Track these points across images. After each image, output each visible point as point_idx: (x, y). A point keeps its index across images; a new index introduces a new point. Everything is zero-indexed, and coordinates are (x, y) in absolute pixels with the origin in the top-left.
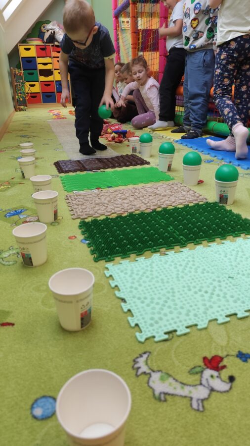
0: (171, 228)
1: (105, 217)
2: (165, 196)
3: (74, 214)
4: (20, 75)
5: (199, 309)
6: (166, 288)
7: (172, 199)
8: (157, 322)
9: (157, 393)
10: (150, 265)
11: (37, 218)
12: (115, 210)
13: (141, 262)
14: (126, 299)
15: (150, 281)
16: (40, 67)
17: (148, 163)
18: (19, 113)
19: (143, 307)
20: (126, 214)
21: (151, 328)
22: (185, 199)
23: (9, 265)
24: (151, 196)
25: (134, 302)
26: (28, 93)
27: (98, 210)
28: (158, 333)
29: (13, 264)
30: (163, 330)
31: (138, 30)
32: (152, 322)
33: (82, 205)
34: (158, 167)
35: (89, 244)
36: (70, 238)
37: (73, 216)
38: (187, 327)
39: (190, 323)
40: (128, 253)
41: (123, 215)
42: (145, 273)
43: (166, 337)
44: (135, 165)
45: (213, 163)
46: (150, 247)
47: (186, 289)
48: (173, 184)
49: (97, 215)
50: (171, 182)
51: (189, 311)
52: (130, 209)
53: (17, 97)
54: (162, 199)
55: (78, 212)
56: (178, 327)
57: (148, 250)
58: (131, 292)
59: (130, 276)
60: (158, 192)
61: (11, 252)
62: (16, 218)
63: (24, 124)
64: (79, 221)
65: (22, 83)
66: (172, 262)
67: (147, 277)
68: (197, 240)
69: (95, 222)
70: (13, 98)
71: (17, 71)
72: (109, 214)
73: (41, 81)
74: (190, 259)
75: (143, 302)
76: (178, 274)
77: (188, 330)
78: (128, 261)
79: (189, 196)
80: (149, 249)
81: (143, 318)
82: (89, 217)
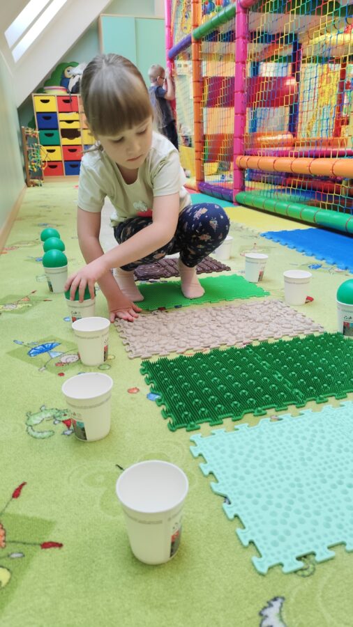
0: (280, 375)
1: (178, 356)
2: (262, 322)
3: (131, 351)
4: (34, 137)
5: (343, 514)
6: (288, 479)
7: (273, 326)
8: (282, 539)
10: (258, 437)
11: (77, 356)
12: (192, 344)
13: (243, 432)
14: (230, 497)
15: (262, 466)
16: (63, 125)
17: (228, 269)
18: (32, 189)
19: (257, 512)
20: (208, 351)
22: (291, 328)
23: (43, 438)
24: (240, 321)
25: (243, 503)
26: (44, 162)
27: (165, 344)
28: (286, 557)
29: (50, 436)
30: (294, 554)
31: (203, 78)
32: (275, 538)
33: (141, 335)
34: (243, 275)
35: (160, 400)
36: (130, 391)
37: (130, 353)
38: (330, 548)
39: (335, 542)
40: (219, 417)
41: (204, 353)
42: (251, 451)
43: (300, 564)
44: (208, 272)
45: (320, 269)
46: (252, 408)
47: (318, 479)
48: (270, 303)
49: (165, 352)
50: (266, 299)
51: (329, 519)
52: (213, 343)
53: (29, 167)
54: (258, 327)
55: (137, 347)
56: (316, 547)
57: (249, 413)
58: (235, 484)
59: (231, 456)
60: (250, 316)
61: (44, 415)
62: (45, 356)
63: (42, 206)
64: (140, 361)
65: (37, 147)
66: (291, 432)
67: (256, 458)
68: (321, 396)
69: (164, 362)
70: (25, 169)
71: (30, 131)
72: (182, 350)
73: (64, 146)
74: (317, 427)
75: (256, 503)
76: (302, 454)
77: (331, 554)
78: (223, 430)
79: (297, 323)
80: (250, 410)
81: (260, 532)
82: (153, 355)
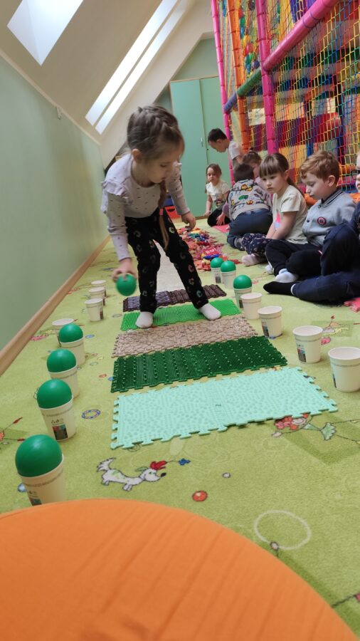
1: (143, 354)
2: (215, 332)
5: (172, 427)
7: (220, 335)
8: (131, 437)
9: (104, 481)
10: (156, 395)
12: (156, 347)
13: (150, 394)
14: (119, 421)
15: (147, 408)
17: (224, 294)
19: (128, 426)
20: (164, 351)
21: (124, 440)
22: (233, 335)
25: (124, 423)
28: (128, 443)
30: (132, 442)
31: (250, 127)
32: (128, 436)
34: (233, 299)
36: (100, 376)
37: (114, 354)
38: (153, 440)
39: (157, 437)
41: (160, 352)
42: (147, 402)
46: (165, 380)
49: (136, 353)
50: (234, 316)
55: (120, 350)
56: (146, 440)
58: (126, 416)
59: (133, 404)
66: (178, 393)
67: (147, 405)
69: (131, 358)
72: (148, 351)
74: (195, 390)
75: (130, 423)
79: (240, 332)
81: (123, 434)
82: (127, 355)
